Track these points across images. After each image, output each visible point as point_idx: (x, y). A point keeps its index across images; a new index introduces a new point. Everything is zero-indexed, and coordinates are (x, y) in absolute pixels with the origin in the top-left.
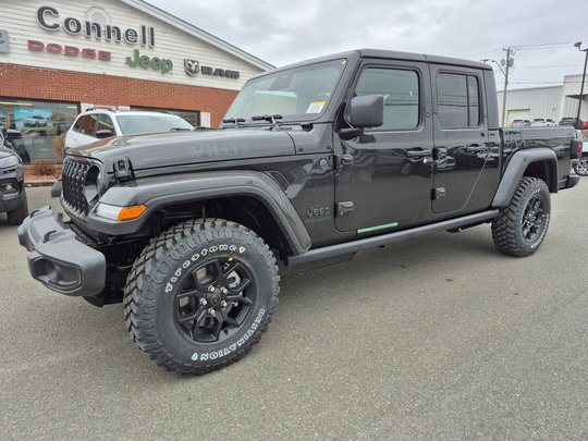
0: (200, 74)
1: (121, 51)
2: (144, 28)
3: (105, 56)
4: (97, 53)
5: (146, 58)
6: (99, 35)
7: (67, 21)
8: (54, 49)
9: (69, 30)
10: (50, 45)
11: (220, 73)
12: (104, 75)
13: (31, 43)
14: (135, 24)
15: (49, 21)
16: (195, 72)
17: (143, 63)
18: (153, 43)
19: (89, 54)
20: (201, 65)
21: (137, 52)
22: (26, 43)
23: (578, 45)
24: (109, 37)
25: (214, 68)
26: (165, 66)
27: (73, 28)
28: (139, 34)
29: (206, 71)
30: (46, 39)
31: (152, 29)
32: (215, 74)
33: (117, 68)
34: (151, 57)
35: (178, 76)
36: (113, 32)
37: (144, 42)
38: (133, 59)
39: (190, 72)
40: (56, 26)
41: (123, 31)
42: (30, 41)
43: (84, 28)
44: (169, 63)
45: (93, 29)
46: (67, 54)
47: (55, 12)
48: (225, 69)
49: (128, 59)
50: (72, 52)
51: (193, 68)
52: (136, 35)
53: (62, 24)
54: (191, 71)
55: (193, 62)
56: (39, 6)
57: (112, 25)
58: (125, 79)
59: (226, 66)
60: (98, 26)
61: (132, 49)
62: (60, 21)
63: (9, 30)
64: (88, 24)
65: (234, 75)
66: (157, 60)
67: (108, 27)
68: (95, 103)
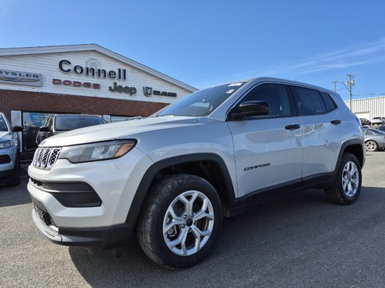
0: (153, 95)
1: (107, 83)
2: (120, 70)
3: (97, 86)
4: (92, 85)
5: (120, 87)
6: (93, 75)
7: (75, 68)
8: (67, 83)
9: (76, 72)
10: (65, 81)
11: (165, 94)
12: (96, 97)
13: (54, 80)
15: (65, 67)
16: (150, 94)
18: (125, 78)
19: (88, 85)
20: (153, 90)
21: (115, 84)
22: (52, 80)
24: (99, 75)
25: (161, 91)
26: (132, 91)
27: (79, 71)
28: (117, 73)
29: (157, 93)
30: (63, 77)
31: (125, 70)
32: (162, 95)
33: (104, 93)
34: (124, 86)
35: (140, 97)
36: (102, 73)
37: (120, 78)
38: (113, 88)
40: (69, 70)
41: (107, 72)
43: (85, 71)
44: (134, 89)
45: (90, 71)
46: (74, 86)
47: (69, 63)
48: (168, 92)
49: (110, 88)
50: (77, 84)
51: (149, 92)
52: (115, 74)
53: (73, 69)
54: (147, 93)
55: (149, 88)
56: (60, 60)
57: (101, 69)
58: (108, 99)
59: (169, 90)
60: (93, 69)
61: (113, 82)
62: (71, 68)
63: (43, 74)
64: (87, 69)
65: (174, 95)
66: (127, 88)
67: (99, 70)
68: (90, 113)
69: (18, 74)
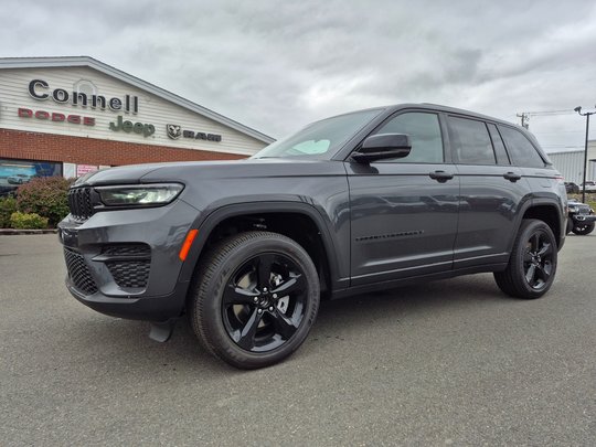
0: (181, 138)
1: (105, 118)
2: (128, 97)
3: (89, 122)
4: (82, 119)
5: (128, 123)
6: (85, 103)
7: (56, 92)
8: (42, 116)
9: (57, 99)
10: (38, 113)
11: (202, 136)
12: (87, 139)
13: (21, 111)
14: (120, 94)
15: (39, 92)
16: (177, 135)
17: (126, 127)
18: (136, 110)
19: (74, 120)
20: (183, 129)
21: (120, 118)
22: (16, 111)
23: (578, 109)
24: (94, 105)
26: (148, 130)
27: (61, 98)
28: (124, 102)
29: (189, 135)
30: (35, 107)
31: (136, 98)
32: (197, 138)
33: (101, 132)
34: (134, 123)
35: (160, 139)
36: (98, 101)
37: (128, 109)
38: (116, 124)
39: (172, 135)
40: (45, 96)
41: (108, 100)
42: (20, 109)
43: (71, 97)
44: (151, 127)
45: (79, 98)
46: (54, 120)
47: (46, 84)
48: (207, 133)
49: (112, 124)
50: (58, 118)
51: (175, 132)
52: (120, 103)
53: (50, 94)
55: (175, 126)
56: (31, 80)
57: (97, 95)
58: (108, 141)
59: (208, 130)
60: (84, 95)
61: (116, 115)
62: (50, 92)
64: (75, 94)
66: (139, 125)
67: (94, 97)
68: (78, 163)
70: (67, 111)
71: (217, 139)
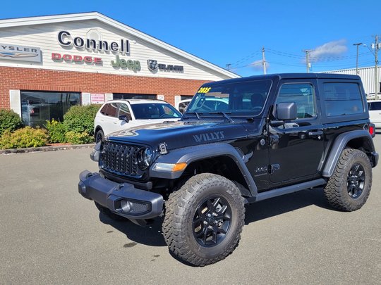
1: (108, 58)
2: (122, 41)
3: (98, 62)
4: (93, 59)
5: (123, 61)
6: (95, 47)
7: (75, 40)
8: (67, 59)
9: (76, 45)
10: (65, 56)
11: (171, 68)
12: (98, 74)
13: (54, 55)
14: (117, 39)
15: (65, 40)
16: (155, 68)
18: (128, 50)
19: (88, 60)
20: (158, 63)
21: (118, 57)
22: (51, 55)
24: (101, 48)
25: (167, 64)
27: (79, 44)
28: (120, 45)
29: (162, 67)
30: (63, 52)
31: (127, 41)
32: (167, 69)
33: (107, 69)
34: (126, 60)
35: (145, 72)
36: (103, 45)
37: (123, 50)
38: (115, 62)
39: (151, 68)
40: (69, 43)
41: (109, 44)
43: (85, 42)
44: (138, 63)
45: (91, 44)
46: (75, 61)
47: (69, 34)
48: (174, 65)
49: (112, 62)
50: (78, 60)
52: (117, 46)
53: (72, 42)
55: (153, 61)
56: (59, 31)
57: (103, 40)
58: (110, 75)
59: (174, 62)
60: (94, 41)
61: (115, 56)
62: (72, 40)
63: (41, 47)
64: (88, 40)
66: (130, 61)
67: (101, 42)
68: (91, 92)
69: (16, 49)
70: (84, 54)
71: (180, 69)
